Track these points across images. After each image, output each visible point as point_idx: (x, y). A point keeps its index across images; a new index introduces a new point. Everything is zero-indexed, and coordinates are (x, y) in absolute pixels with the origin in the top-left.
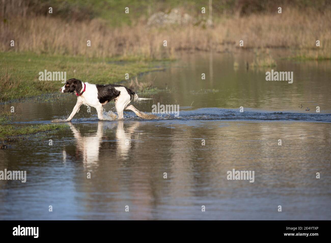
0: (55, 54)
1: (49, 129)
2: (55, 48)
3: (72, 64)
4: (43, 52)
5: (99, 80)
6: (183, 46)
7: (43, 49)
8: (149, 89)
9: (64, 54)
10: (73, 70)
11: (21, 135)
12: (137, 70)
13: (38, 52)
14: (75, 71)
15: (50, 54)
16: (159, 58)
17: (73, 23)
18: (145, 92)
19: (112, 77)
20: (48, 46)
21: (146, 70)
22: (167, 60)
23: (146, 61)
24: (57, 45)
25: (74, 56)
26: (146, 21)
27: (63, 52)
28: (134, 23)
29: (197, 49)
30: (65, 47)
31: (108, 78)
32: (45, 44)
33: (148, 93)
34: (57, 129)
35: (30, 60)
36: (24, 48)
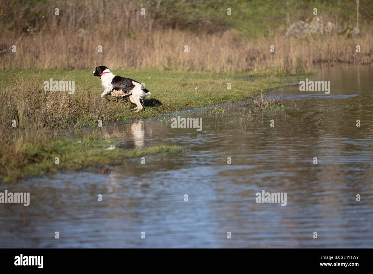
0: (179, 71)
1: (158, 151)
2: (179, 64)
3: (194, 81)
4: (166, 69)
5: (222, 97)
6: (323, 58)
7: (166, 65)
8: (275, 107)
9: (189, 70)
10: (195, 88)
11: (127, 158)
12: (266, 86)
13: (161, 69)
14: (196, 89)
15: (174, 71)
16: (294, 72)
17: (204, 36)
18: (270, 109)
19: (236, 95)
20: (172, 62)
21: (277, 85)
22: (302, 75)
23: (278, 76)
24: (182, 61)
25: (200, 72)
26: (285, 31)
27: (188, 68)
28: (271, 33)
29: (339, 61)
30: (191, 62)
31: (231, 96)
32: (169, 60)
33: (274, 111)
34: (167, 151)
35: (150, 78)
36: (147, 65)
